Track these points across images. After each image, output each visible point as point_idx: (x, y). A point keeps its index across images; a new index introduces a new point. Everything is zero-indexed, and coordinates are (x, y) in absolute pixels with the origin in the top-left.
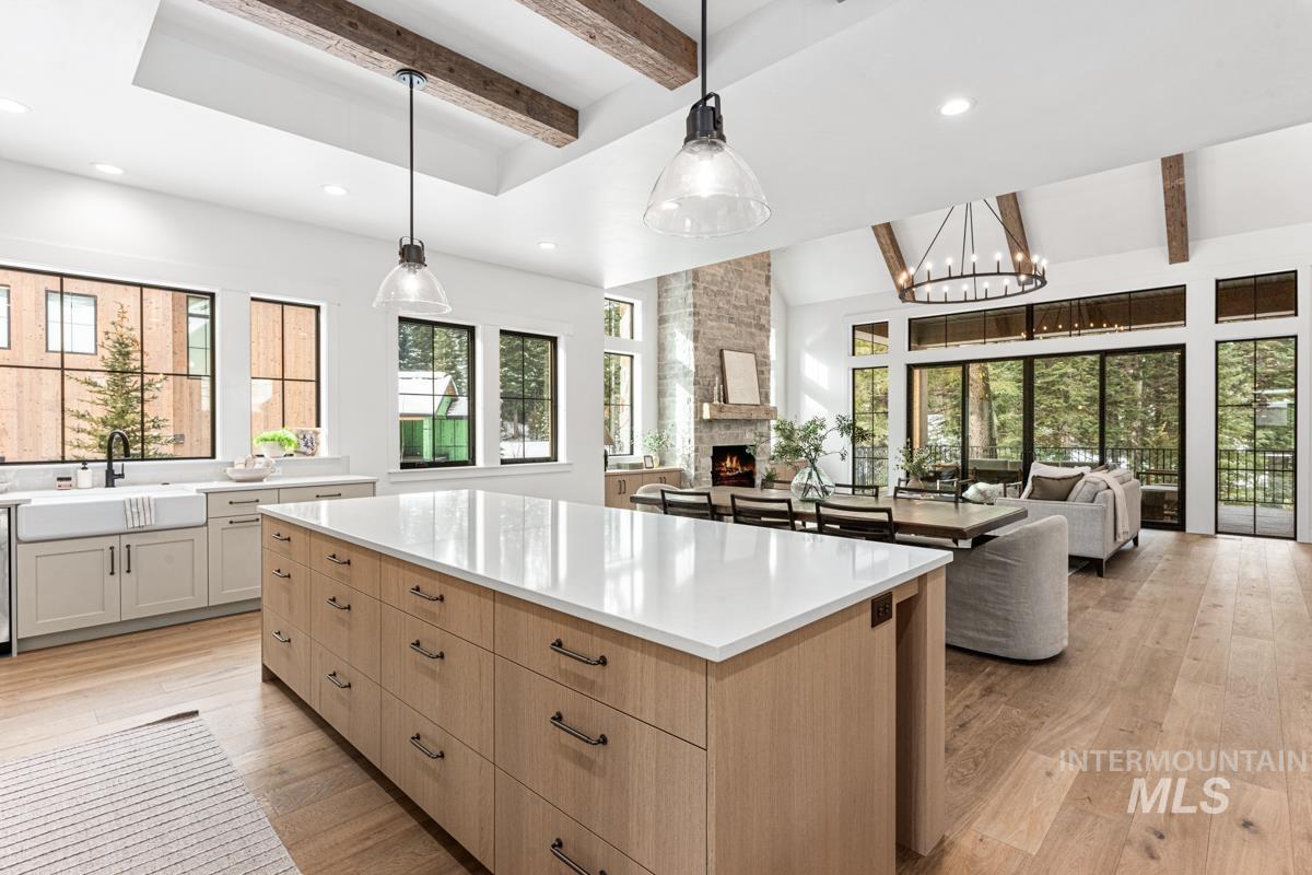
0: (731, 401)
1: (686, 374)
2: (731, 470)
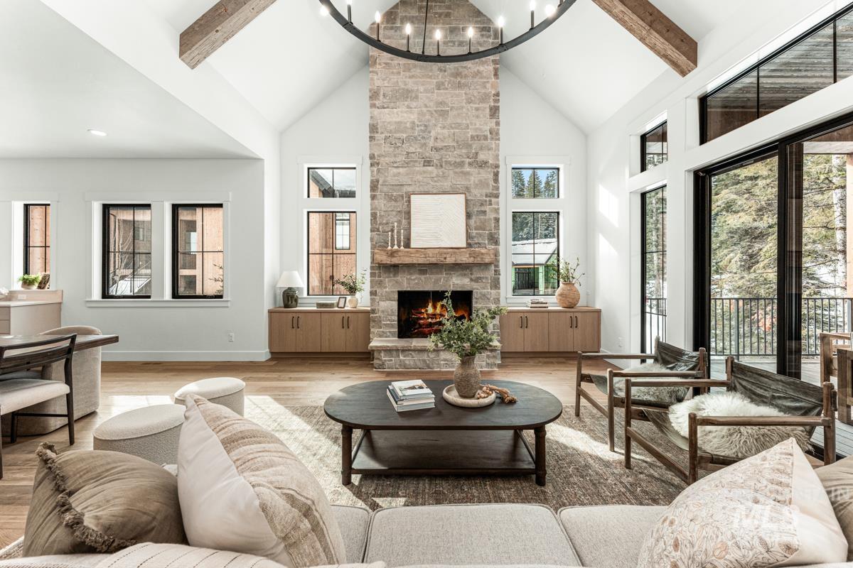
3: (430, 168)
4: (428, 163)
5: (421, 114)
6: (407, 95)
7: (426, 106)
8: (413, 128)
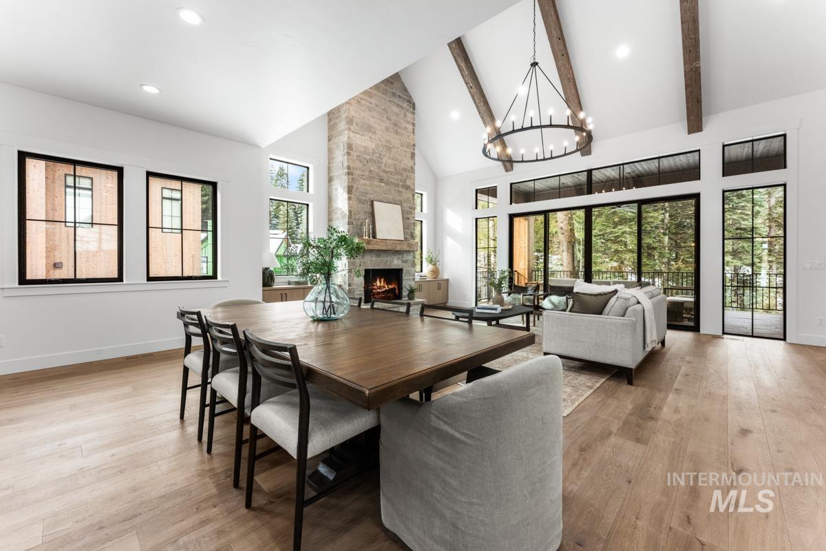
0: (378, 237)
1: (343, 217)
2: (380, 288)
3: (383, 184)
4: (381, 180)
5: (377, 145)
6: (369, 129)
7: (380, 140)
8: (373, 154)
